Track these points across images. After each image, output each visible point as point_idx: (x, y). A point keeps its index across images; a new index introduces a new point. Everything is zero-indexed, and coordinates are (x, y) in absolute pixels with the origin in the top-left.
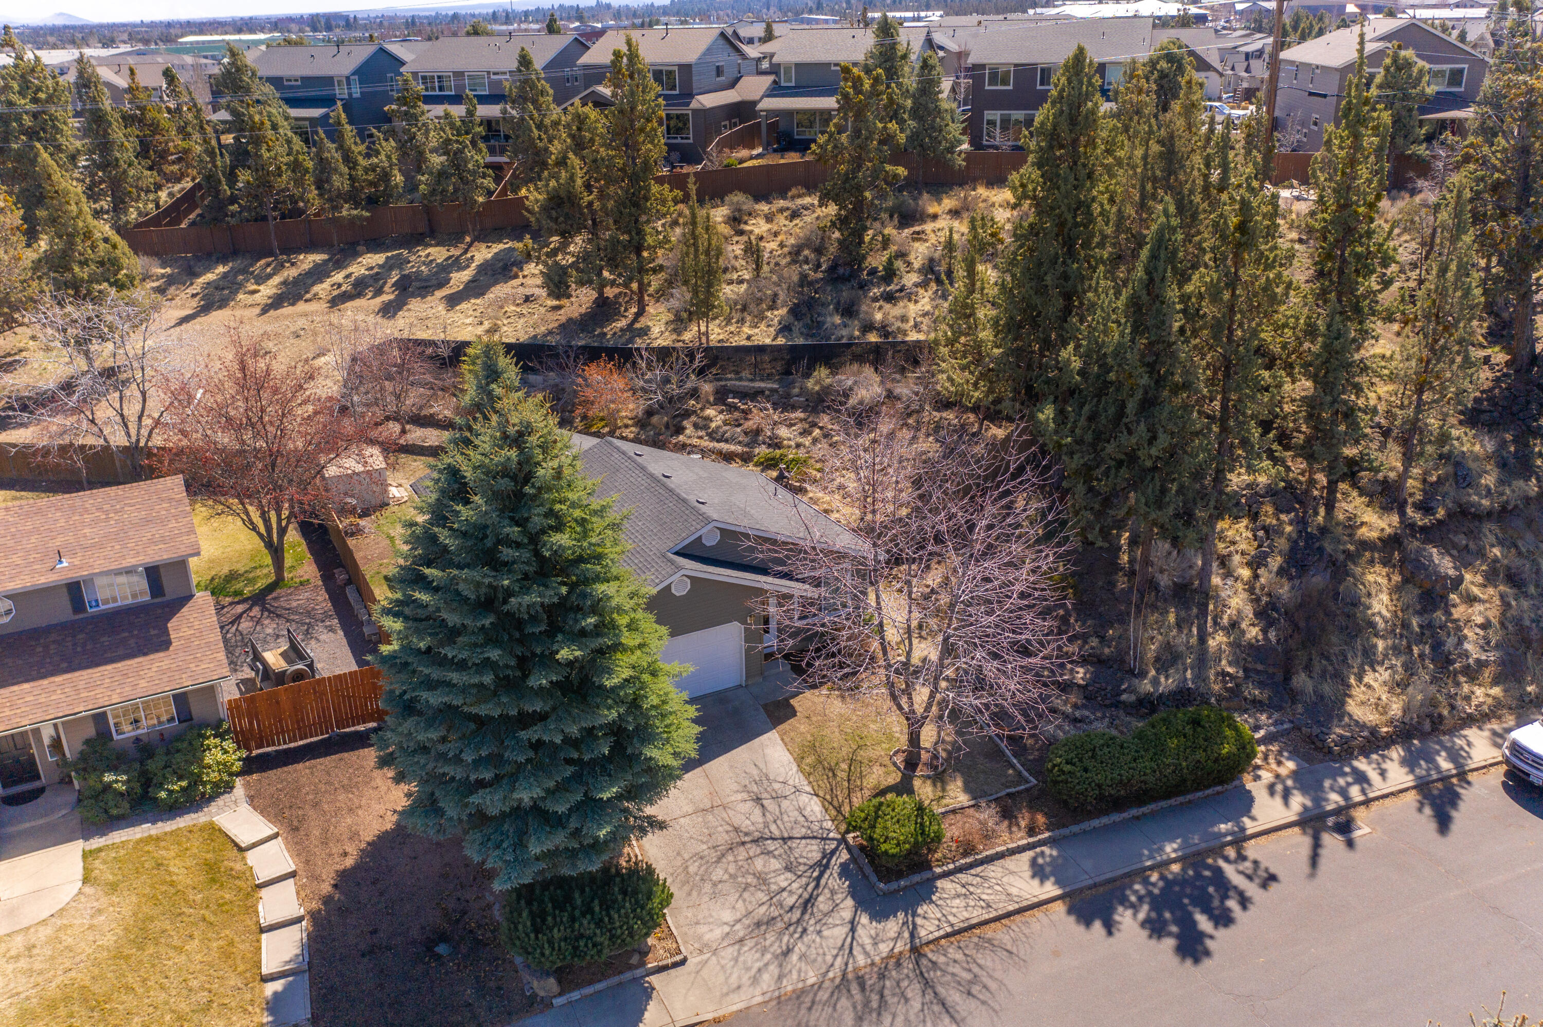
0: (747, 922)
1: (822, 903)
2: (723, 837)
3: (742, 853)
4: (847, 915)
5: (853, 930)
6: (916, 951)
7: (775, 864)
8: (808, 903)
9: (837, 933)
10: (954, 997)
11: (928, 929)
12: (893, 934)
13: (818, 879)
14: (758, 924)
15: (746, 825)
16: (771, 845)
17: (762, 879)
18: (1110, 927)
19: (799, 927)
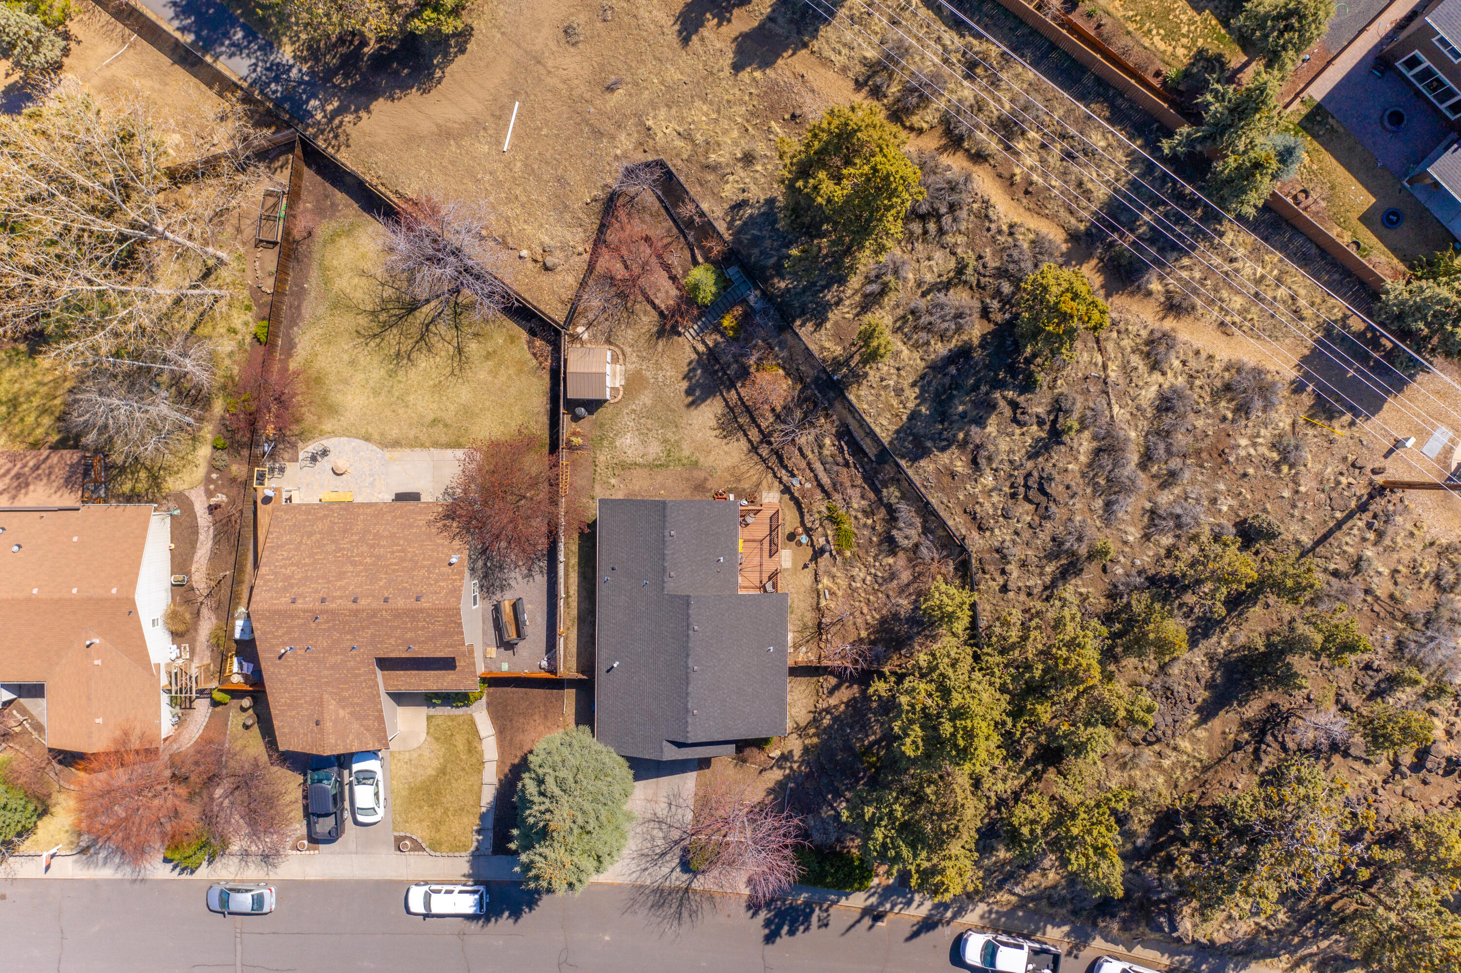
0: (640, 852)
1: (668, 857)
2: (649, 816)
3: (652, 824)
4: (673, 865)
5: (672, 872)
6: (687, 890)
7: (661, 835)
8: (663, 854)
9: (666, 870)
10: (685, 914)
11: (695, 885)
12: (684, 880)
13: (672, 847)
14: (643, 855)
15: (660, 814)
16: (664, 826)
17: (653, 839)
18: (754, 914)
19: (655, 862)
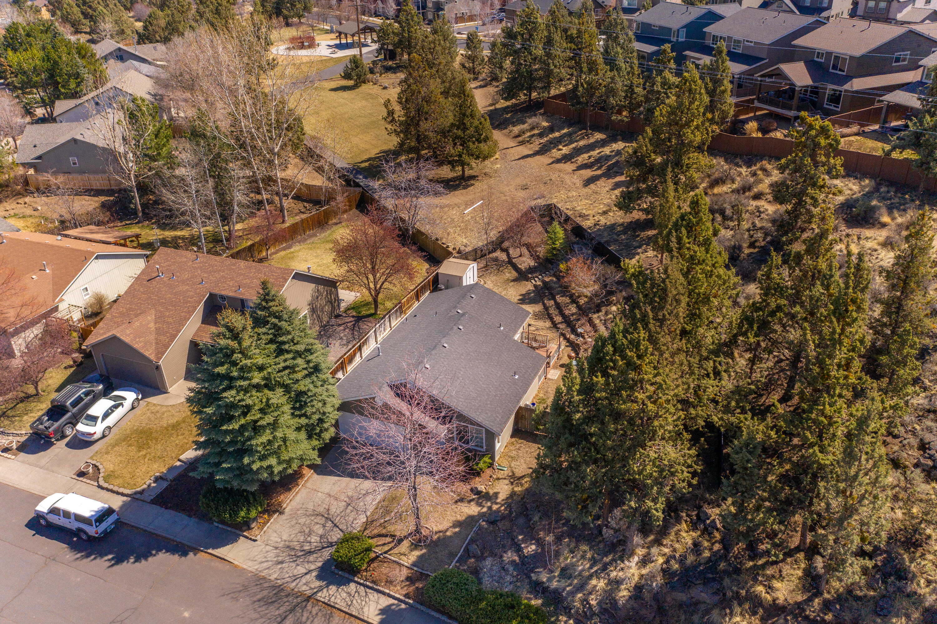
0: (287, 543)
3: (318, 519)
4: (313, 567)
5: (306, 574)
6: (309, 598)
7: (320, 532)
8: (310, 552)
11: (322, 595)
12: (313, 586)
13: (323, 548)
14: (288, 547)
16: (329, 524)
17: (310, 534)
19: (295, 558)
